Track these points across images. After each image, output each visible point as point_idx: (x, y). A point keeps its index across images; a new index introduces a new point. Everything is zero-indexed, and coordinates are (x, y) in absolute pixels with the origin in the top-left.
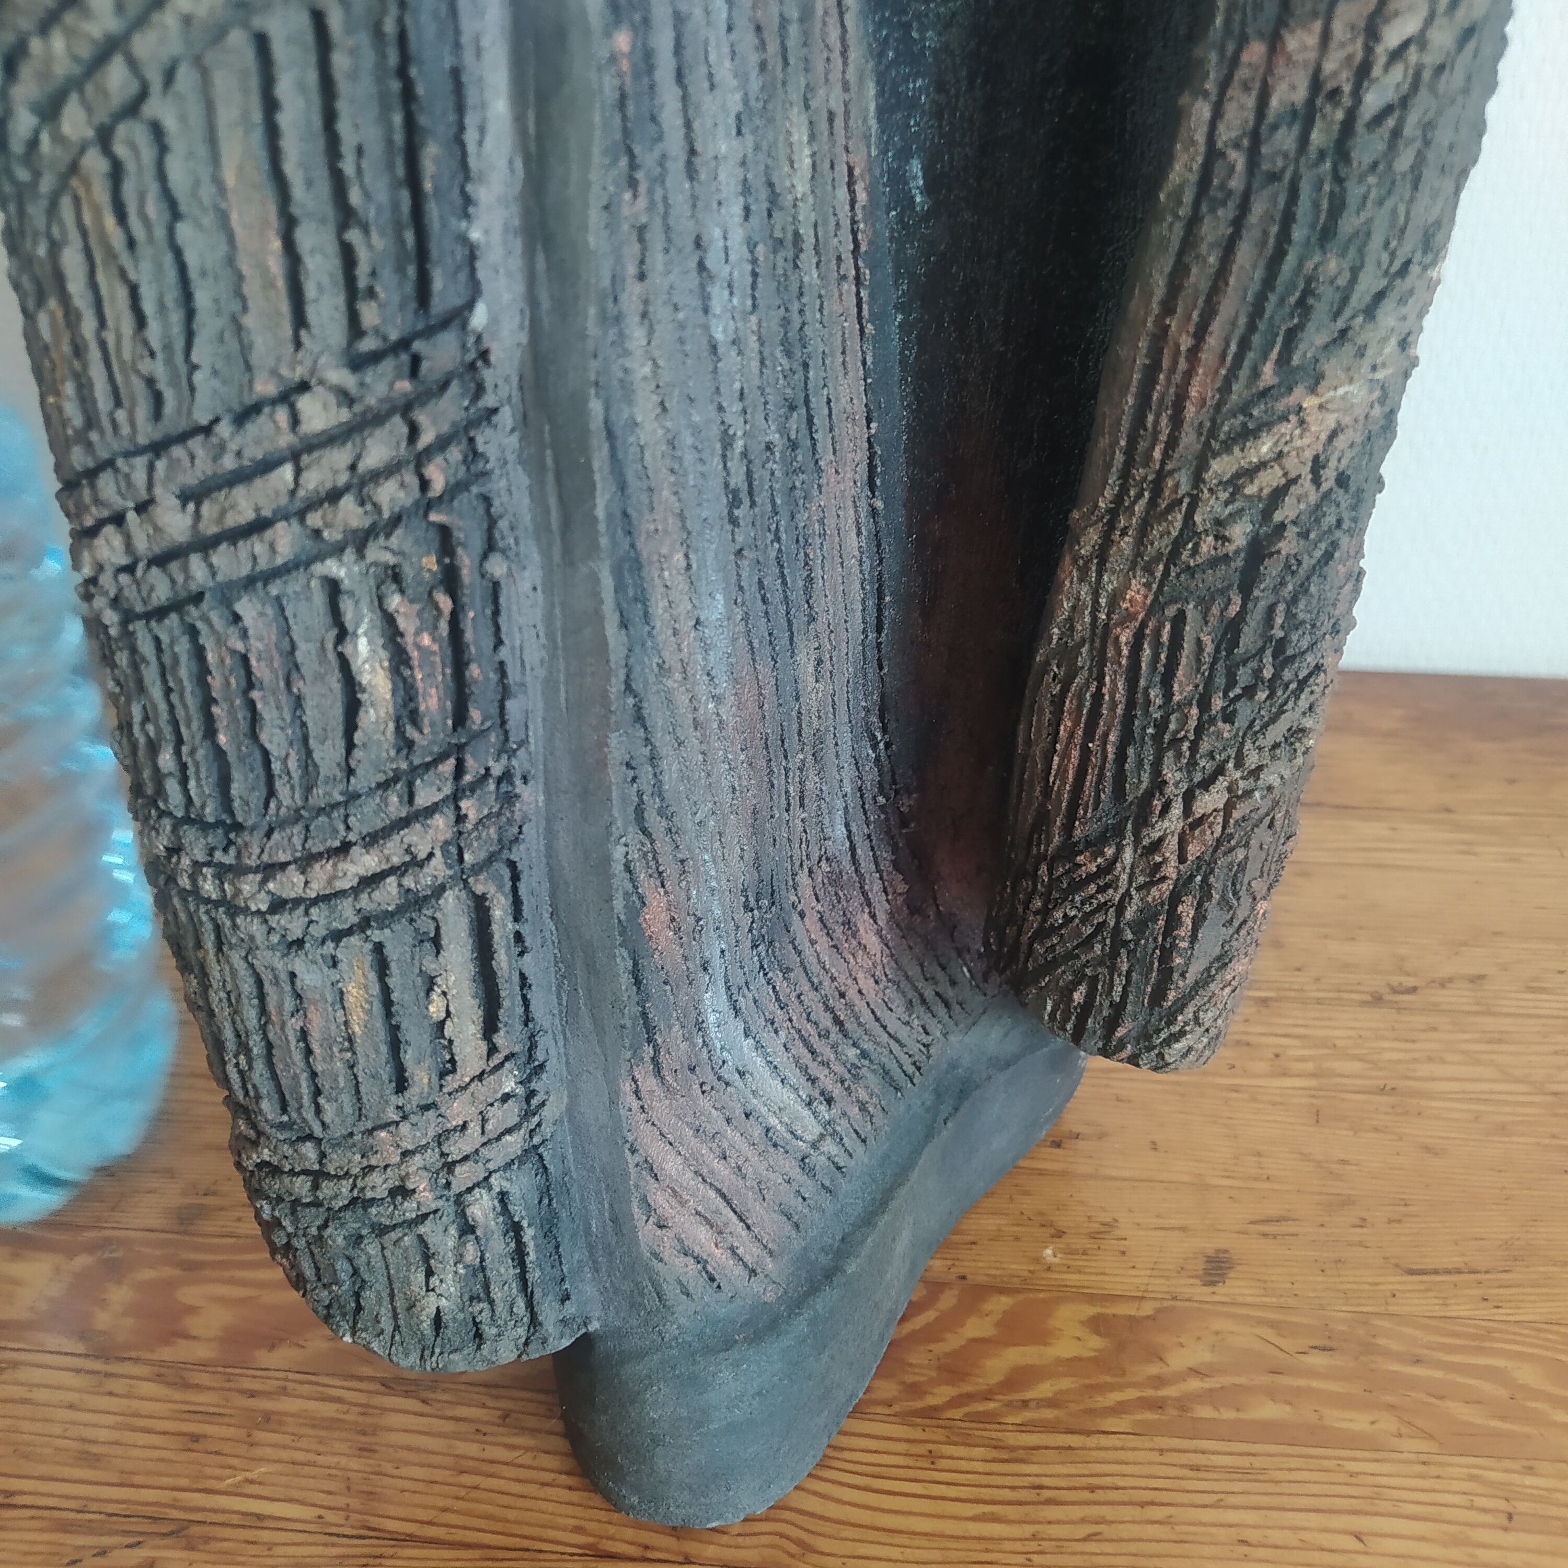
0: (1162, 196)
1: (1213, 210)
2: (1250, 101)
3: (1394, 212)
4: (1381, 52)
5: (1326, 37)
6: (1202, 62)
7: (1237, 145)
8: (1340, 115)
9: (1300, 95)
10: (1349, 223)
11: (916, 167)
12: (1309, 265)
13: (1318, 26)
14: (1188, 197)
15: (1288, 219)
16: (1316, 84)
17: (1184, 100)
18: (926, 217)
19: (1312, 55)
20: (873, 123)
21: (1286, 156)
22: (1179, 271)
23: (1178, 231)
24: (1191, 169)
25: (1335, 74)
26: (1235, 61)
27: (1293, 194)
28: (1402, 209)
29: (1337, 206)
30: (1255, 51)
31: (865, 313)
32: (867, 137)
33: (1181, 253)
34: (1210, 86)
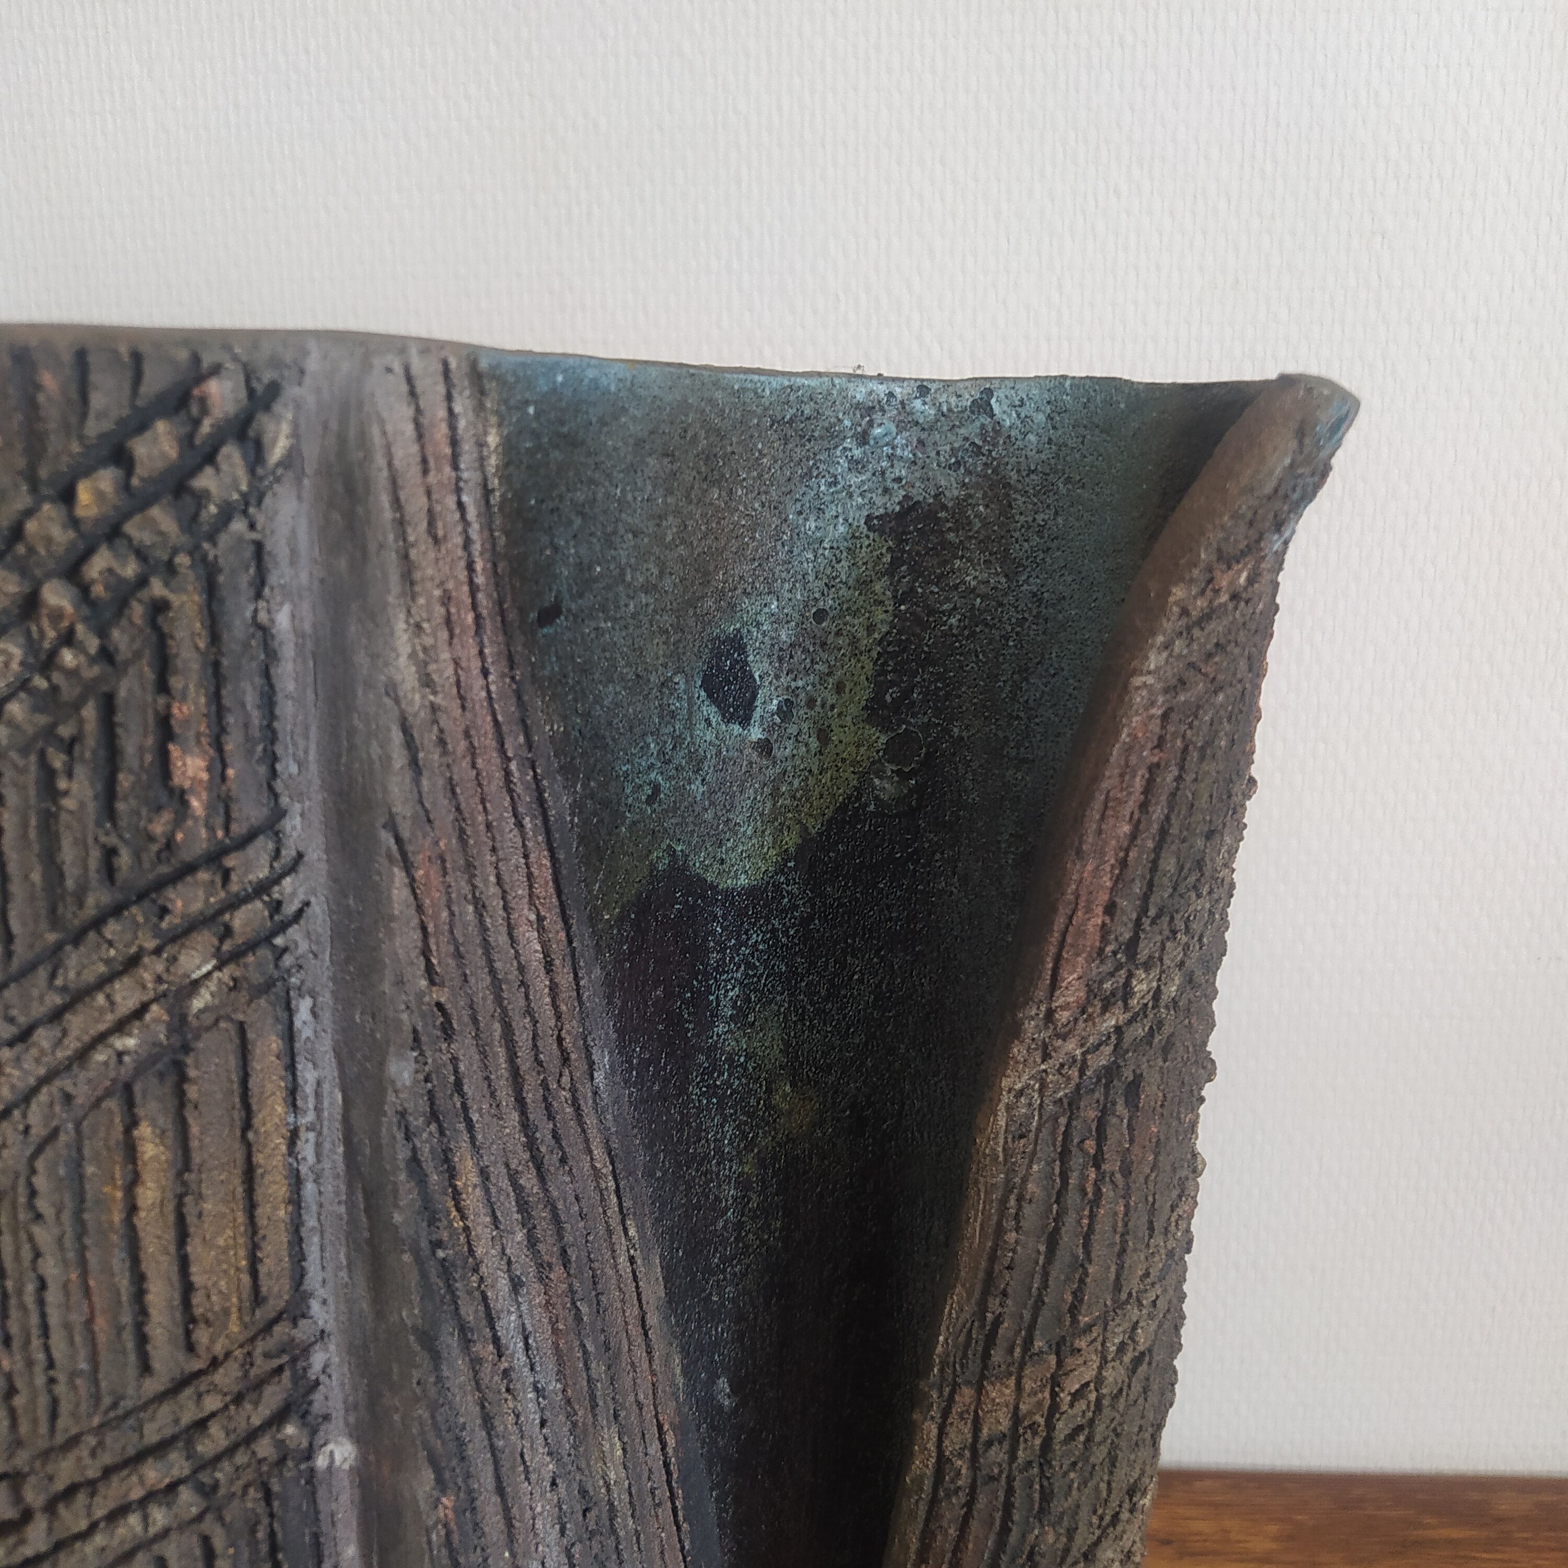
0: (907, 1479)
1: (948, 1496)
2: (967, 1429)
3: (1097, 1489)
4: (1065, 1397)
5: (1019, 1387)
6: (927, 1396)
7: (960, 1456)
8: (1038, 1441)
9: (1005, 1424)
10: (1059, 1505)
11: (723, 1384)
12: (1031, 1538)
13: (1012, 1382)
14: (927, 1485)
15: (1008, 1506)
16: (1016, 1419)
17: (916, 1416)
18: (735, 1411)
19: (1011, 1400)
20: (680, 1380)
21: (1000, 1465)
22: (927, 1536)
23: (923, 1508)
24: (927, 1466)
25: (1030, 1413)
26: (951, 1400)
27: (1010, 1491)
28: (1103, 1486)
29: (1046, 1496)
30: (966, 1395)
31: (681, 1518)
32: (675, 1395)
33: (927, 1521)
34: (935, 1412)
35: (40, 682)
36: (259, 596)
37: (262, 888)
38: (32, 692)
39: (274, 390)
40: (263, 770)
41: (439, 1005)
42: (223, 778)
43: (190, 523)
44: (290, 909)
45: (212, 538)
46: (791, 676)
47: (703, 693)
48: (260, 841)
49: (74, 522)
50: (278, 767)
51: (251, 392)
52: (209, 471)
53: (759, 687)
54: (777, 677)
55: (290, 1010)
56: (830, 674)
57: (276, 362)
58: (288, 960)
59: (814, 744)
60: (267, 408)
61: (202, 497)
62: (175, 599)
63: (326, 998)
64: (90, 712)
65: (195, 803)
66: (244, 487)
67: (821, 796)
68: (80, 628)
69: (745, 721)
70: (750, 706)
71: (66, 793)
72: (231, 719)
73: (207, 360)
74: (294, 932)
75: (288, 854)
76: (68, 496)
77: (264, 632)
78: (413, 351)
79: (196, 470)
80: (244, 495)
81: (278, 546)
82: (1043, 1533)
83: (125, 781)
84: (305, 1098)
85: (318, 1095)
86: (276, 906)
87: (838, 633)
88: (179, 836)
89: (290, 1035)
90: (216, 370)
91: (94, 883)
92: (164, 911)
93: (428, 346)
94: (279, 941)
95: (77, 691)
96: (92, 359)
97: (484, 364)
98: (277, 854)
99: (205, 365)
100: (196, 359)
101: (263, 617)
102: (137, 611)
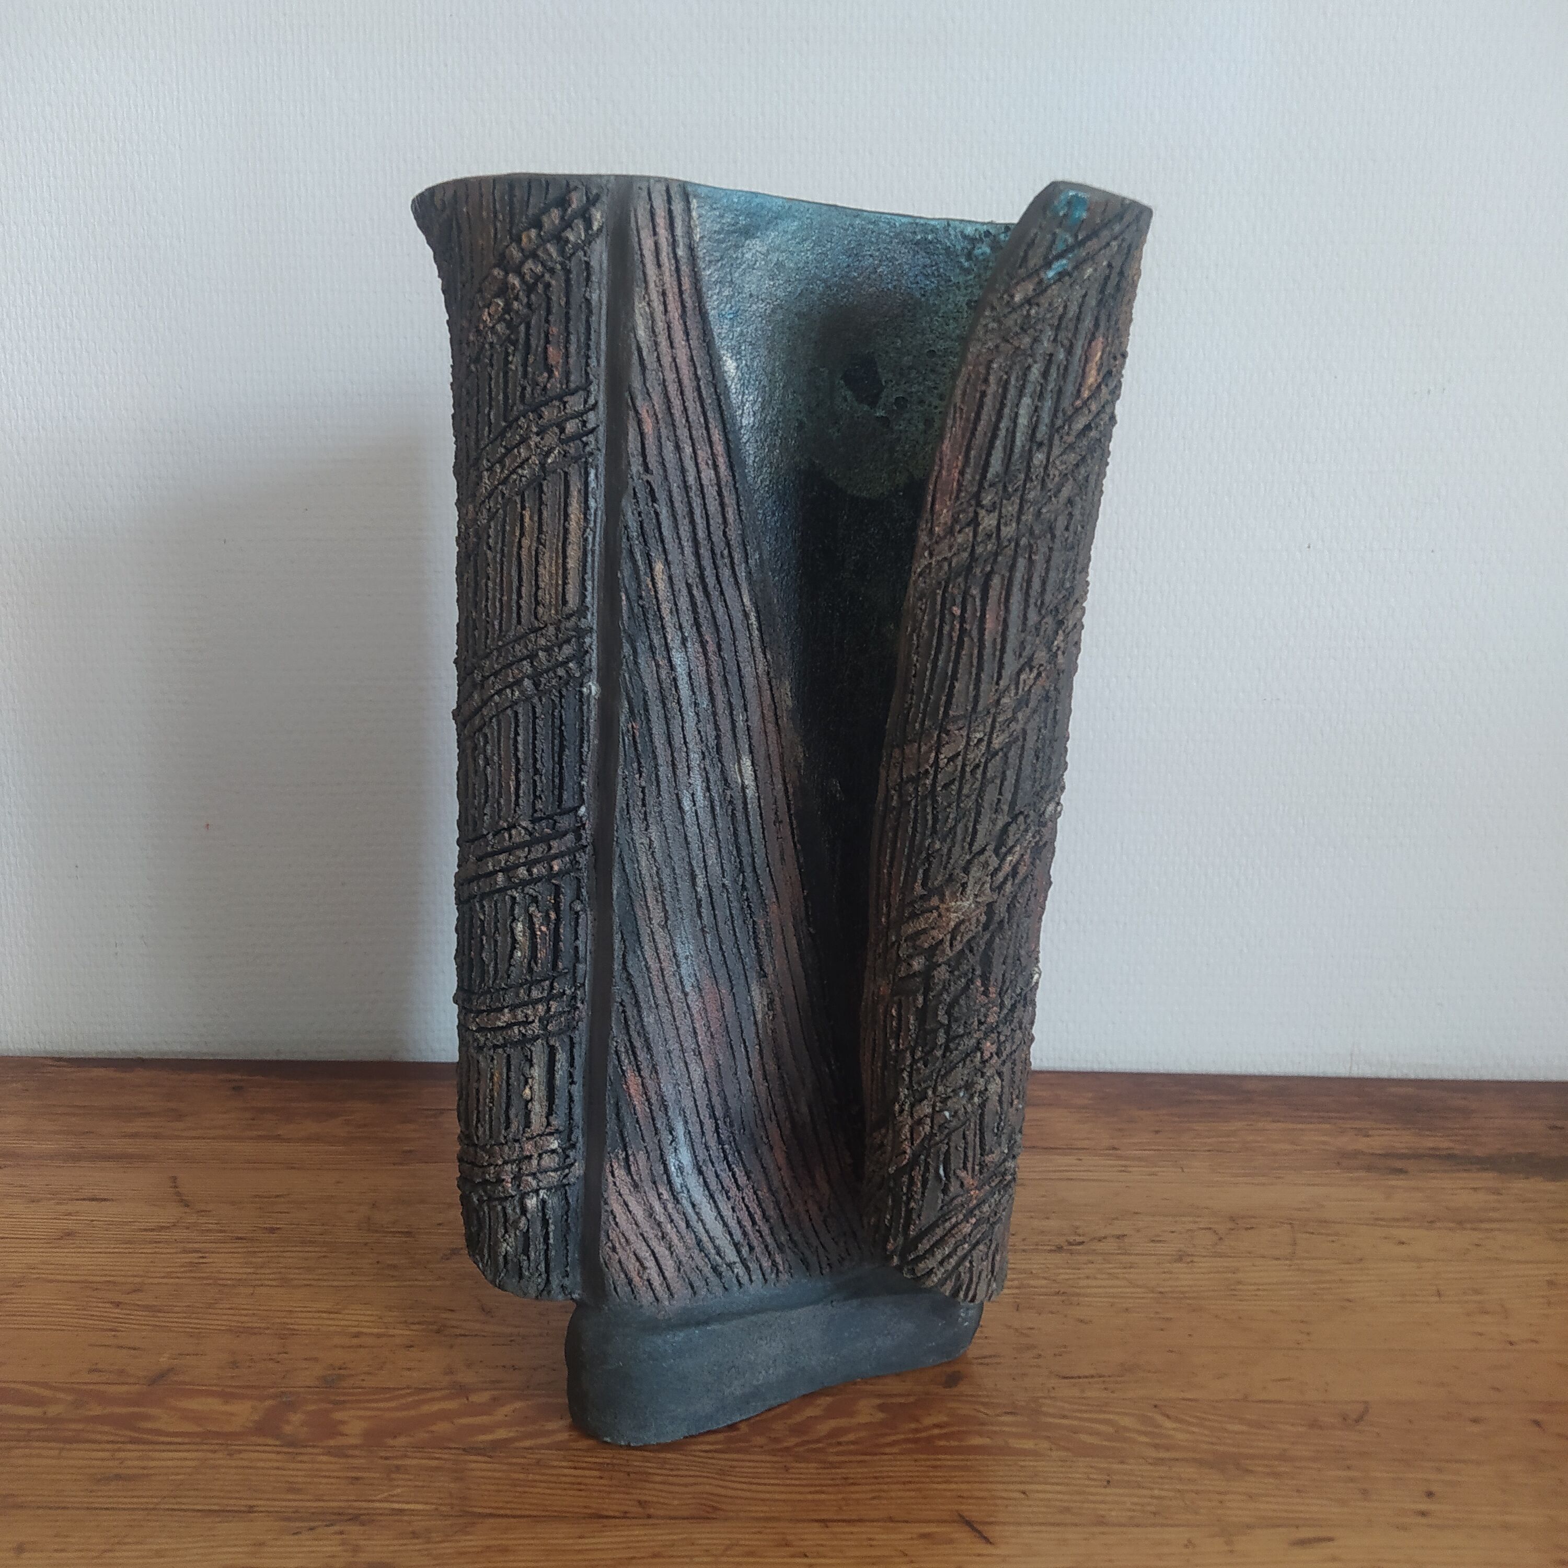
2: (897, 773)
9: (913, 771)
21: (911, 795)
26: (891, 756)
30: (897, 752)
35: (507, 317)
36: (587, 286)
37: (580, 414)
38: (505, 320)
39: (598, 197)
40: (584, 361)
41: (648, 482)
42: (567, 363)
43: (562, 252)
44: (590, 426)
45: (569, 259)
46: (908, 385)
47: (842, 382)
48: (581, 392)
49: (522, 250)
50: (589, 361)
51: (588, 198)
52: (569, 229)
53: (884, 387)
54: (898, 384)
55: (587, 474)
56: (935, 388)
57: (600, 187)
58: (588, 449)
59: (921, 426)
60: (594, 205)
61: (567, 241)
62: (553, 282)
63: (601, 469)
64: (522, 328)
65: (556, 373)
66: (583, 238)
67: (924, 458)
68: (521, 293)
69: (873, 404)
70: (877, 396)
71: (511, 363)
72: (572, 337)
73: (572, 185)
74: (591, 438)
75: (592, 401)
76: (519, 241)
77: (588, 301)
78: (652, 181)
79: (564, 230)
80: (583, 241)
81: (594, 263)
82: (933, 842)
83: (531, 359)
84: (590, 515)
85: (595, 514)
86: (584, 423)
87: (944, 365)
88: (549, 386)
89: (586, 484)
90: (576, 188)
91: (518, 402)
92: (540, 417)
93: (659, 180)
94: (584, 439)
95: (519, 320)
96: (533, 185)
97: (689, 189)
98: (586, 402)
99: (571, 187)
100: (568, 185)
101: (587, 295)
102: (540, 287)
